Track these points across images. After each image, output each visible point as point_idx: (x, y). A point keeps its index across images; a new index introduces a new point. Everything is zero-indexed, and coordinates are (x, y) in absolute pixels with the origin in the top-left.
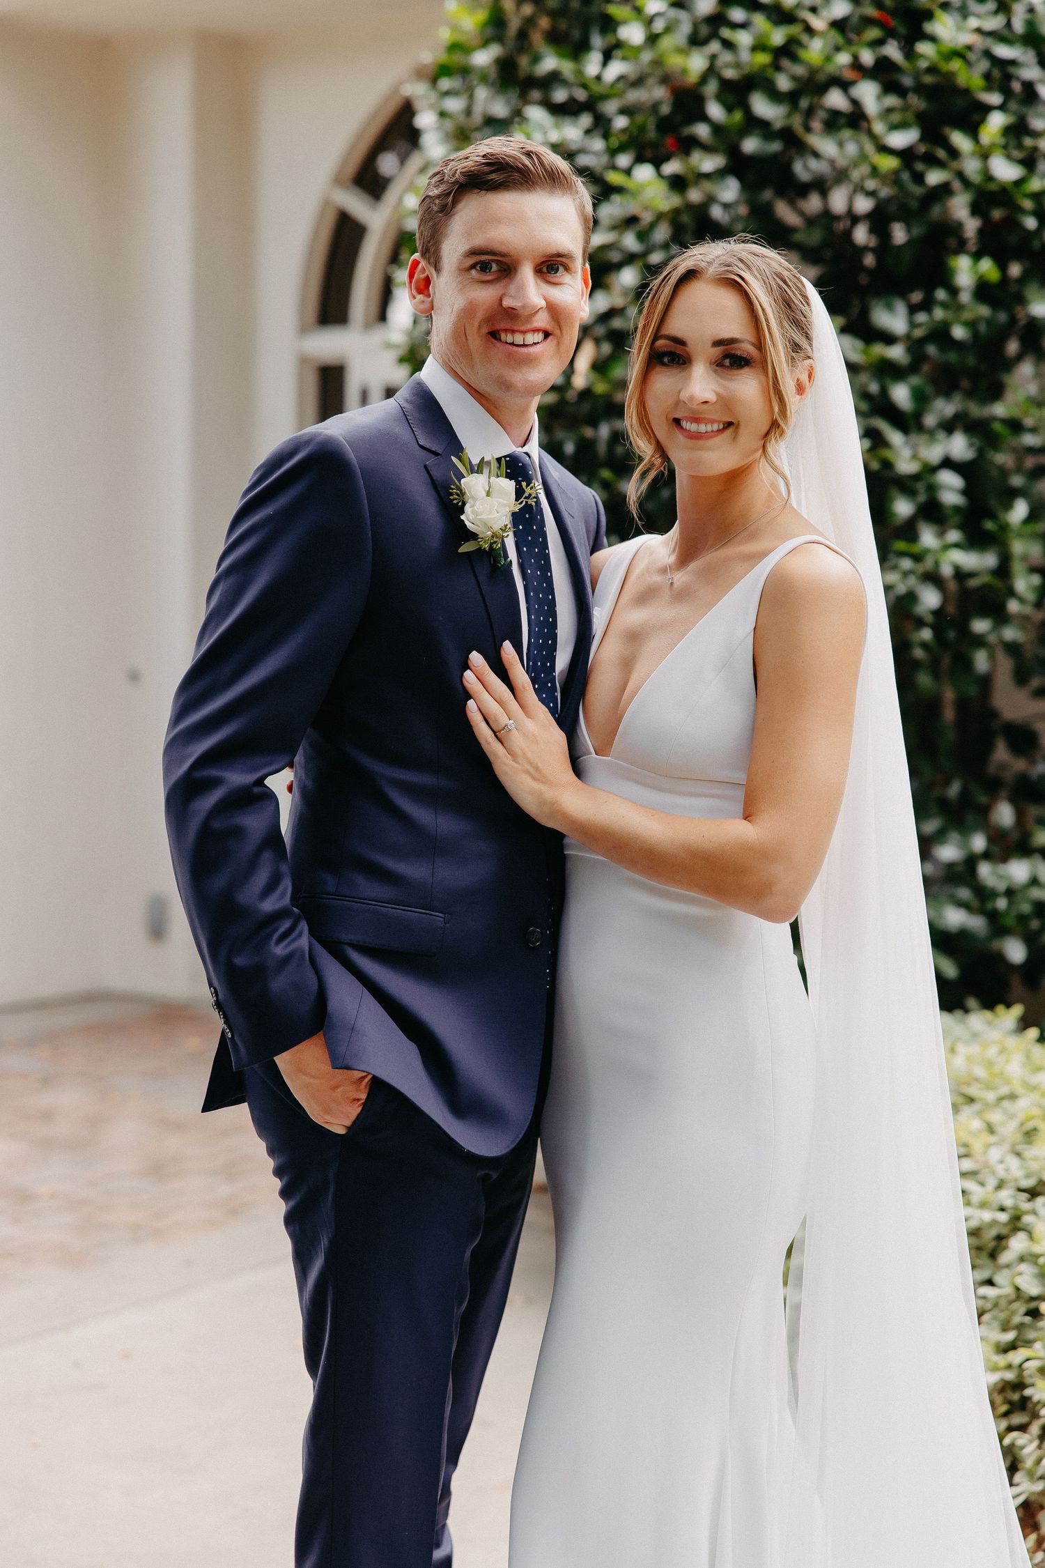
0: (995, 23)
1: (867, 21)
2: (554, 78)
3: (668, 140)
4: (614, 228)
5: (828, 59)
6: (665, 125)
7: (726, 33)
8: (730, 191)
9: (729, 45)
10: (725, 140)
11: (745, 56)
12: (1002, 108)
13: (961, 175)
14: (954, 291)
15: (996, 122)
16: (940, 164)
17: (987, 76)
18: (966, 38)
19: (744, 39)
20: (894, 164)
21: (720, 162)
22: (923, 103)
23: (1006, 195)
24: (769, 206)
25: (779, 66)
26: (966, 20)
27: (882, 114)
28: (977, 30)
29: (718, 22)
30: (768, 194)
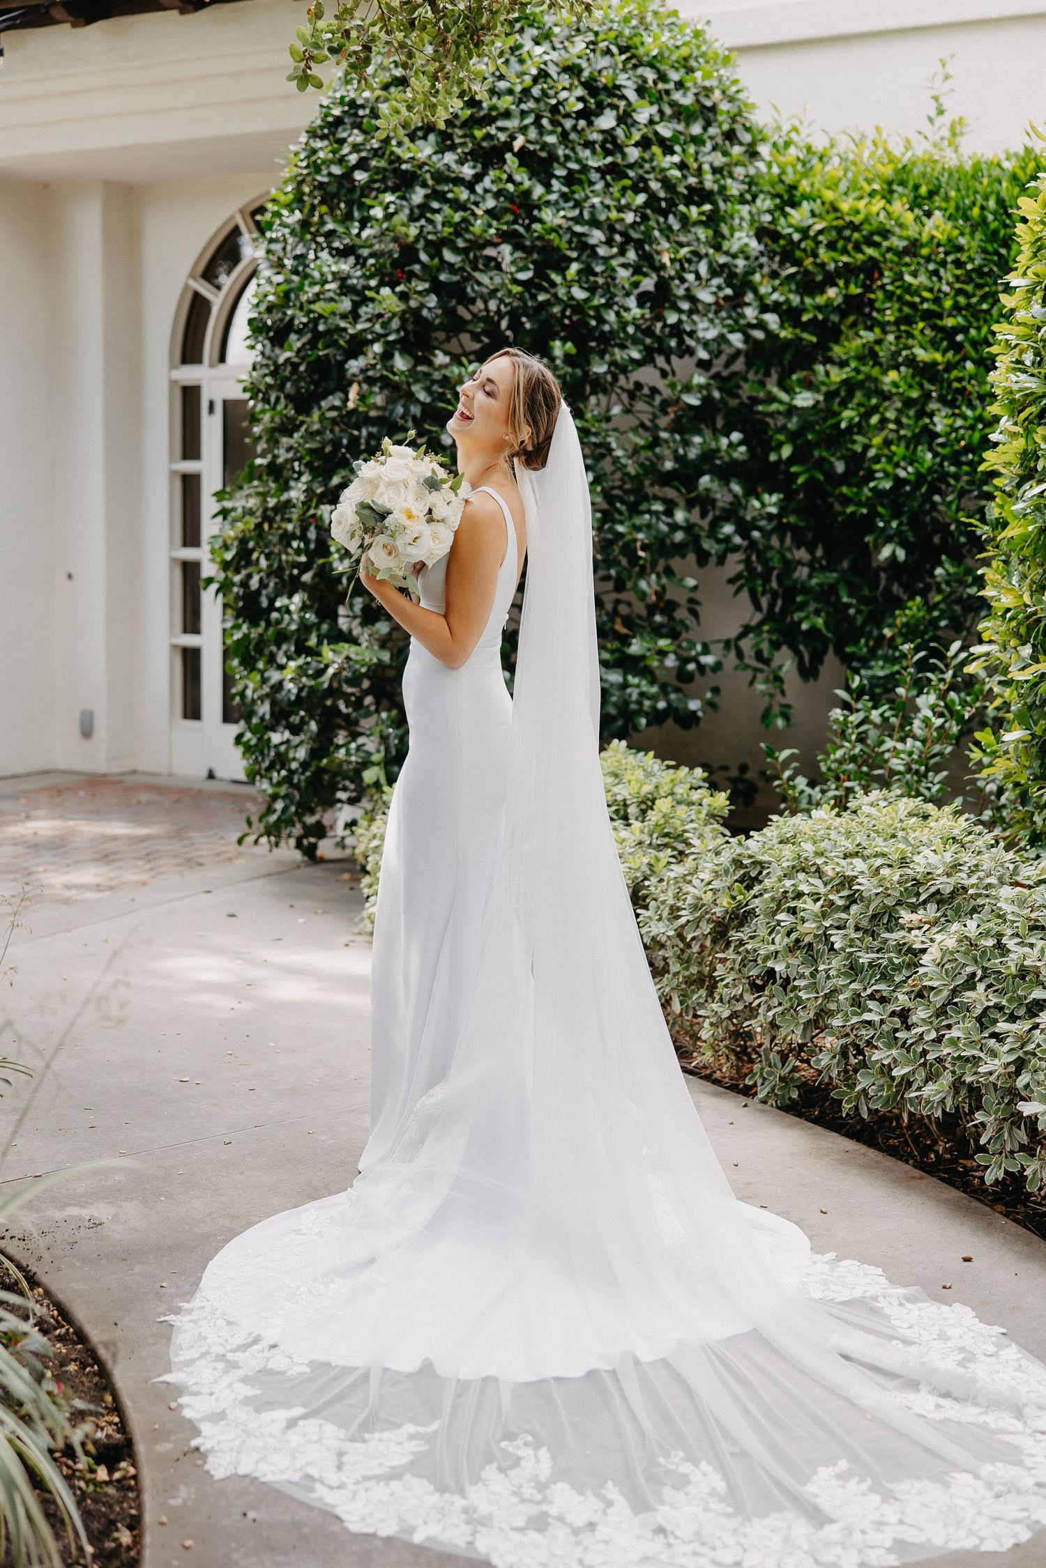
0: (574, 213)
1: (506, 210)
2: (331, 234)
3: (398, 273)
4: (369, 320)
5: (485, 231)
6: (395, 264)
7: (428, 215)
8: (432, 301)
9: (430, 221)
10: (430, 274)
11: (439, 227)
12: (576, 260)
13: (555, 295)
15: (575, 267)
16: (545, 290)
17: (570, 242)
18: (558, 221)
19: (438, 218)
20: (520, 289)
21: (427, 285)
22: (535, 256)
23: (578, 307)
24: (454, 310)
25: (458, 234)
26: (558, 211)
27: (513, 262)
28: (564, 217)
29: (424, 208)
30: (454, 302)
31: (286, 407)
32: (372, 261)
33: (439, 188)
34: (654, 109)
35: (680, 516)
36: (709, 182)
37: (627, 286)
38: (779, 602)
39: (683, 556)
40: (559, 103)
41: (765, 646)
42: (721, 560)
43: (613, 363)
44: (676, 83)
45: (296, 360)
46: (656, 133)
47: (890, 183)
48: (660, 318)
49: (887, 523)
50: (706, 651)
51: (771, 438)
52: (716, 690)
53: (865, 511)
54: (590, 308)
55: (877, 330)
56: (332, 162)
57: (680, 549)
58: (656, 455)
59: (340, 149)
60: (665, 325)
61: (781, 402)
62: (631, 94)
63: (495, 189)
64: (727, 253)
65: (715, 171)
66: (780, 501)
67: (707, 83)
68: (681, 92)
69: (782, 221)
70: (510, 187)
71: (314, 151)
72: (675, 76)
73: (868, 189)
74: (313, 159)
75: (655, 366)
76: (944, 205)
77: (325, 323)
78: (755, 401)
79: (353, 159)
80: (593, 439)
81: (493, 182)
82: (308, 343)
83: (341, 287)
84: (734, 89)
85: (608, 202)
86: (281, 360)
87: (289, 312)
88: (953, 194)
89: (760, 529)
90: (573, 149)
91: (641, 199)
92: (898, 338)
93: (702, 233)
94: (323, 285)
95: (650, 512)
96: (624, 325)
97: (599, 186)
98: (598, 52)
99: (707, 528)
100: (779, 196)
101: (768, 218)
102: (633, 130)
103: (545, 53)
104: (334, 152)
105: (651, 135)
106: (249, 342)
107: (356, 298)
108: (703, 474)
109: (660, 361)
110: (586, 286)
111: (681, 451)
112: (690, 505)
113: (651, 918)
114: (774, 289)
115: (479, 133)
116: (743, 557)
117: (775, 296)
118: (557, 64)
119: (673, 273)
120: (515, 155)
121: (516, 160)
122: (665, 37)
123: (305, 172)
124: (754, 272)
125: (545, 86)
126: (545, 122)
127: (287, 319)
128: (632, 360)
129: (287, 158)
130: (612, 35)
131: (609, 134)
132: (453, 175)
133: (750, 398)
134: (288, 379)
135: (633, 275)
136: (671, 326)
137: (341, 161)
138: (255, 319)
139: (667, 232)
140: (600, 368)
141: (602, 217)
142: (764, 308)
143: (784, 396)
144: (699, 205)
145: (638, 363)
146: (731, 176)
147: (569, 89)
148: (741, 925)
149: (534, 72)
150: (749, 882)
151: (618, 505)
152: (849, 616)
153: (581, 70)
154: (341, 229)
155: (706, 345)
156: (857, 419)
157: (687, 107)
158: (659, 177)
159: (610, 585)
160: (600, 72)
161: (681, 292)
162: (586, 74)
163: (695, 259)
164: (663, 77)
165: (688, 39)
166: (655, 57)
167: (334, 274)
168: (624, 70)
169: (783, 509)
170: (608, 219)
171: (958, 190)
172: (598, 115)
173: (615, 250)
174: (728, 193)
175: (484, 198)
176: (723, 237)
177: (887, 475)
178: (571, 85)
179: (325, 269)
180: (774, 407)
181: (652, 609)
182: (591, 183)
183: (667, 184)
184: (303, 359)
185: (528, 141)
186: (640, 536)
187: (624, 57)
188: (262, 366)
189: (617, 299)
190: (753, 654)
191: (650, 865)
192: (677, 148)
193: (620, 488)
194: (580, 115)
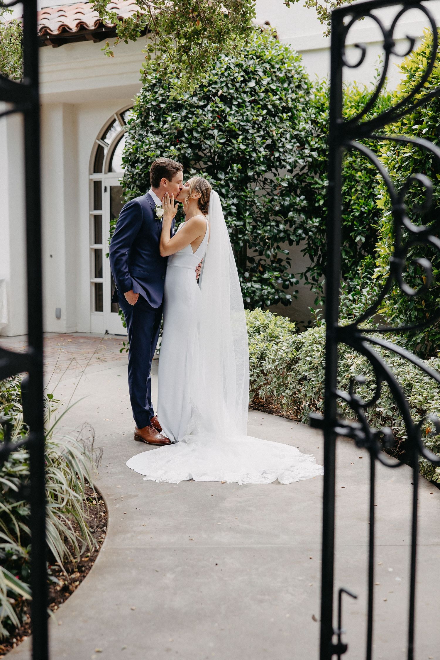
0: (240, 118)
1: (215, 117)
2: (152, 127)
3: (177, 141)
5: (208, 125)
6: (176, 137)
7: (188, 120)
8: (189, 151)
9: (188, 122)
10: (188, 141)
11: (192, 124)
12: (242, 134)
13: (234, 148)
14: (233, 171)
15: (241, 137)
16: (230, 146)
17: (239, 128)
18: (235, 121)
19: (191, 121)
20: (221, 146)
21: (187, 145)
22: (226, 134)
23: (243, 152)
24: (197, 153)
25: (198, 126)
26: (235, 117)
27: (219, 136)
28: (237, 119)
29: (186, 117)
30: (197, 151)
31: (137, 190)
32: (167, 137)
33: (191, 110)
34: (269, 79)
35: (282, 227)
36: (290, 104)
37: (260, 144)
38: (321, 259)
39: (284, 242)
40: (234, 78)
41: (315, 275)
42: (298, 243)
43: (256, 172)
44: (278, 69)
45: (140, 173)
46: (270, 87)
47: (359, 103)
48: (272, 154)
49: (358, 228)
50: (293, 277)
51: (316, 198)
52: (297, 292)
53: (350, 224)
54: (246, 152)
55: (354, 157)
56: (152, 100)
57: (282, 239)
58: (272, 204)
59: (155, 96)
60: (274, 158)
61: (319, 184)
62: (261, 74)
63: (211, 109)
64: (298, 130)
65: (293, 100)
66: (320, 221)
67: (289, 68)
68: (279, 72)
69: (319, 117)
70: (217, 109)
71: (146, 96)
72: (277, 66)
73: (350, 105)
74: (145, 99)
75: (272, 172)
76: (377, 111)
77: (151, 159)
78: (311, 184)
79: (160, 99)
80: (248, 199)
81: (211, 107)
82: (145, 166)
83: (156, 146)
84: (300, 69)
85: (253, 113)
86: (135, 173)
87: (138, 156)
88: (381, 106)
89: (312, 231)
90: (240, 94)
91: (265, 112)
92: (361, 160)
93: (288, 123)
94: (150, 146)
95: (271, 226)
96: (259, 158)
97: (249, 108)
98: (249, 58)
99: (293, 231)
100: (318, 108)
101: (314, 116)
102: (262, 87)
103: (229, 60)
104: (153, 97)
105: (268, 88)
106: (122, 166)
107: (162, 150)
108: (291, 211)
109: (274, 170)
110: (245, 144)
111: (282, 203)
112: (286, 223)
113: (266, 364)
114: (316, 143)
115: (205, 90)
116: (307, 242)
117: (316, 145)
118: (233, 64)
119: (277, 138)
120: (218, 97)
121: (219, 99)
122: (274, 52)
123: (142, 104)
124: (309, 137)
125: (229, 72)
126: (229, 85)
127: (137, 157)
128: (263, 170)
129: (136, 99)
130: (254, 52)
131: (253, 89)
132: (196, 105)
133: (309, 183)
134: (137, 180)
135: (262, 139)
136: (276, 157)
137: (156, 100)
138: (124, 157)
139: (275, 124)
140: (251, 174)
141: (251, 119)
142: (312, 150)
143: (320, 182)
144: (287, 113)
145: (265, 171)
146: (299, 102)
147: (239, 73)
148: (296, 363)
149: (225, 67)
150: (298, 349)
151: (258, 223)
152: (346, 263)
153: (243, 66)
154: (156, 125)
155: (290, 164)
156: (347, 190)
157: (282, 77)
158: (272, 103)
159: (257, 253)
160: (249, 66)
161: (280, 145)
162: (245, 67)
163: (285, 133)
164: (273, 67)
165: (282, 52)
166: (270, 60)
167: (154, 141)
168: (258, 64)
169: (321, 224)
170: (253, 119)
171: (382, 105)
172: (249, 81)
173: (256, 131)
174: (298, 108)
175: (208, 113)
176: (296, 124)
177: (358, 210)
178: (239, 71)
179: (151, 140)
180: (317, 186)
181: (273, 262)
182: (246, 107)
183: (274, 106)
184: (143, 172)
185: (224, 92)
186: (267, 234)
187: (258, 60)
188: (127, 175)
189: (257, 148)
190: (311, 278)
191: (266, 346)
192: (278, 93)
193: (260, 217)
194: (242, 82)
